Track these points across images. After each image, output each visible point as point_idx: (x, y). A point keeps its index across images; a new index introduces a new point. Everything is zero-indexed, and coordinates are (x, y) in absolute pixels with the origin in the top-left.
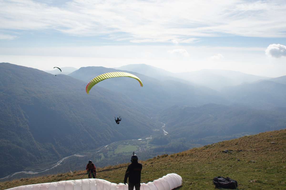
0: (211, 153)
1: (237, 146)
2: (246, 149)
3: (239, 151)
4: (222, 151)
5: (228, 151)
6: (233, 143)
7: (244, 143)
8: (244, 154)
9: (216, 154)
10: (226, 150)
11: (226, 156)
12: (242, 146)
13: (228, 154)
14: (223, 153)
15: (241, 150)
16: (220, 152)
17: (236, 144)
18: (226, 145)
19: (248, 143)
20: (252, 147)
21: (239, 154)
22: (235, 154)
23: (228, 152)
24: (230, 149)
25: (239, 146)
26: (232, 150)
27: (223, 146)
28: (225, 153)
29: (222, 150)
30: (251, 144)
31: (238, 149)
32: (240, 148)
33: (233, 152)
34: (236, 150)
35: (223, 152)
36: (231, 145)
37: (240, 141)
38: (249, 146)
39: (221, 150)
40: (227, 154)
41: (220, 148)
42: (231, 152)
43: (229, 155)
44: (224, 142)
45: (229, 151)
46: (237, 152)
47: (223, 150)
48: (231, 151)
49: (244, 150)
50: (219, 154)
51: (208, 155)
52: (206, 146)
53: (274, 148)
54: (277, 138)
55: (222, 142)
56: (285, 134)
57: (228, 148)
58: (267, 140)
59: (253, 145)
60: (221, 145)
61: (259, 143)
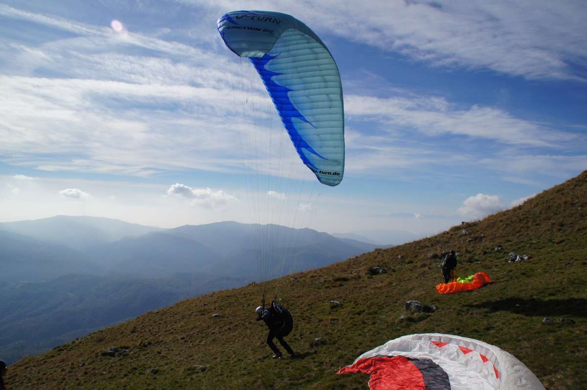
0: (70, 363)
1: (136, 334)
2: (161, 338)
3: (145, 346)
4: (99, 354)
5: (118, 351)
6: (125, 330)
7: (151, 326)
8: (159, 350)
9: (87, 364)
10: (111, 350)
11: (113, 365)
12: (149, 333)
13: (119, 358)
14: (103, 357)
15: (149, 343)
16: (97, 356)
17: (132, 332)
18: (109, 336)
19: (160, 324)
20: (174, 332)
21: (148, 353)
22: (137, 354)
23: (117, 354)
24: (123, 346)
25: (141, 335)
26: (126, 345)
27: (100, 340)
28: (109, 357)
29: (101, 351)
30: (169, 326)
31: (142, 342)
32: (146, 339)
33: (131, 351)
34: (138, 344)
35: (105, 354)
36: (120, 334)
37: (140, 323)
38: (166, 331)
39: (98, 351)
40: (117, 359)
41: (94, 345)
42: (125, 352)
43: (120, 360)
44: (102, 331)
45: (119, 350)
46: (141, 348)
47: (104, 350)
48: (124, 350)
49: (158, 342)
50: (93, 362)
51: (63, 370)
52: (58, 347)
53: (224, 326)
54: (217, 305)
55: (99, 331)
56: (228, 297)
57: (116, 342)
58: (199, 312)
59: (173, 327)
60: (95, 339)
61: (185, 320)
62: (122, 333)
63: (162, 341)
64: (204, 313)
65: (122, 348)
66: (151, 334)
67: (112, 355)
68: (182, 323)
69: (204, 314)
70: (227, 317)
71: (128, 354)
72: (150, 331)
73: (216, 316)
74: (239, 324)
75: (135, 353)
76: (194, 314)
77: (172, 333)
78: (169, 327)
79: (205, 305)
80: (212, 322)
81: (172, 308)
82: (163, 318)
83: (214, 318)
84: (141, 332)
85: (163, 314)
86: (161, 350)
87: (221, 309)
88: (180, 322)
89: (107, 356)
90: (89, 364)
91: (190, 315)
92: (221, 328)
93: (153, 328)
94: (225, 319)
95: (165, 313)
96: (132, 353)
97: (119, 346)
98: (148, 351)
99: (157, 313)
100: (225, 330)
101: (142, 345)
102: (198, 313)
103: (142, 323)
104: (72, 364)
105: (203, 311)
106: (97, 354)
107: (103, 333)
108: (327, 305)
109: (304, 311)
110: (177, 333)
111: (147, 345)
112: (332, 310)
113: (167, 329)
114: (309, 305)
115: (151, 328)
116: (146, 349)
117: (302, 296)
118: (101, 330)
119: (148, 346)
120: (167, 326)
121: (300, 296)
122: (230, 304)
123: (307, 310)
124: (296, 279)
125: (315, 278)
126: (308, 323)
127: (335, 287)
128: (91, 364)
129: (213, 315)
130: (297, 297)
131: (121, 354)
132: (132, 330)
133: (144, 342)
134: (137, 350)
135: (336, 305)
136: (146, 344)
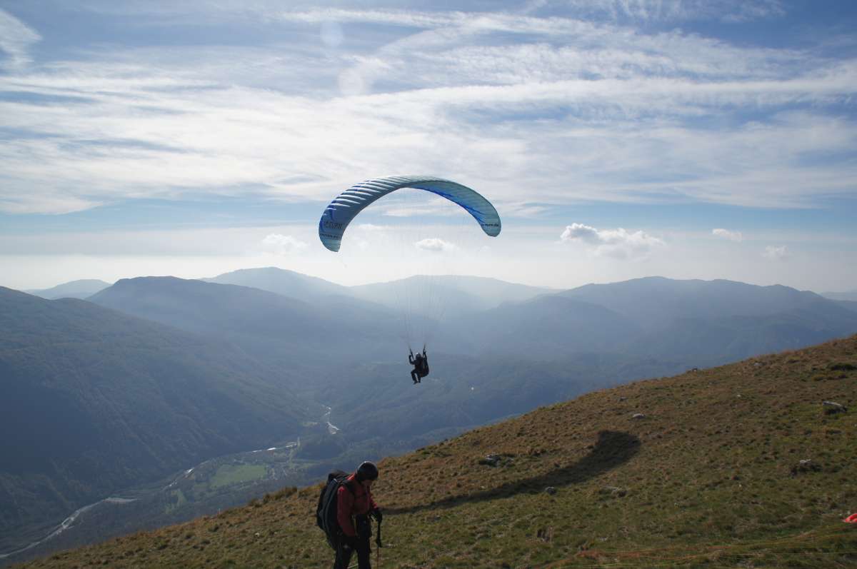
0: (439, 471)
1: (524, 438)
2: (558, 444)
3: (537, 455)
4: (476, 461)
5: (500, 459)
6: (509, 432)
7: (545, 427)
8: (556, 462)
9: (459, 474)
10: (490, 457)
11: (494, 477)
12: (542, 438)
13: (501, 470)
14: (481, 466)
15: (543, 452)
16: (472, 465)
17: (519, 435)
18: (488, 439)
19: (557, 425)
20: (578, 437)
21: (541, 465)
22: (526, 466)
23: (498, 463)
24: (506, 452)
25: (531, 439)
26: (511, 452)
27: (476, 443)
28: (488, 467)
29: (478, 458)
30: (570, 428)
31: (532, 450)
32: (538, 445)
33: (517, 460)
34: (527, 452)
35: (483, 463)
36: (503, 436)
37: (529, 423)
38: (566, 435)
39: (474, 457)
40: (498, 470)
41: (469, 449)
42: (510, 461)
43: (504, 471)
44: (478, 432)
45: (502, 457)
46: (531, 458)
47: (482, 457)
48: (508, 458)
49: (555, 450)
50: (468, 472)
51: (430, 479)
52: (423, 449)
53: (650, 433)
54: (640, 400)
55: (474, 431)
56: (657, 389)
57: (497, 446)
58: (613, 410)
59: (575, 430)
60: (470, 441)
61: (593, 420)
62: (505, 435)
63: (560, 450)
64: (620, 411)
65: (505, 455)
66: (545, 438)
67: (492, 464)
68: (589, 425)
69: (620, 414)
70: (656, 420)
71: (514, 465)
72: (543, 434)
73: (639, 417)
74: (675, 430)
75: (524, 464)
76: (606, 412)
77: (575, 438)
78: (570, 431)
79: (622, 400)
80: (633, 426)
81: (573, 403)
82: (562, 417)
83: (636, 419)
84: (531, 436)
85: (562, 412)
86: (559, 462)
87: (647, 407)
88: (586, 423)
89: (485, 466)
90: (462, 475)
91: (601, 414)
92: (647, 434)
93: (547, 431)
94: (653, 422)
95: (564, 410)
96: (519, 463)
97: (501, 453)
98: (541, 463)
99: (553, 409)
100: (654, 439)
101: (533, 453)
102: (612, 412)
103: (532, 423)
104: (442, 472)
105: (620, 409)
106: (472, 461)
107: (479, 434)
108: (819, 408)
109: (779, 416)
110: (581, 439)
111: (539, 454)
112: (828, 416)
113: (567, 433)
114: (787, 406)
115: (545, 430)
116: (538, 459)
117: (775, 392)
118: (476, 430)
119: (541, 455)
120: (567, 428)
121: (771, 392)
122: (659, 400)
123: (785, 414)
124: (764, 364)
125: (797, 363)
126: (787, 435)
127: (830, 379)
128: (465, 474)
129: (635, 415)
130: (767, 394)
131: (504, 464)
132: (518, 432)
133: (535, 449)
134: (526, 459)
135: (834, 408)
136: (538, 452)
